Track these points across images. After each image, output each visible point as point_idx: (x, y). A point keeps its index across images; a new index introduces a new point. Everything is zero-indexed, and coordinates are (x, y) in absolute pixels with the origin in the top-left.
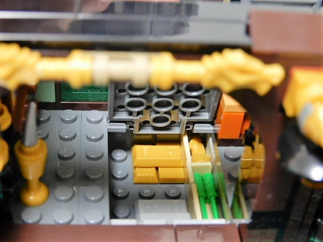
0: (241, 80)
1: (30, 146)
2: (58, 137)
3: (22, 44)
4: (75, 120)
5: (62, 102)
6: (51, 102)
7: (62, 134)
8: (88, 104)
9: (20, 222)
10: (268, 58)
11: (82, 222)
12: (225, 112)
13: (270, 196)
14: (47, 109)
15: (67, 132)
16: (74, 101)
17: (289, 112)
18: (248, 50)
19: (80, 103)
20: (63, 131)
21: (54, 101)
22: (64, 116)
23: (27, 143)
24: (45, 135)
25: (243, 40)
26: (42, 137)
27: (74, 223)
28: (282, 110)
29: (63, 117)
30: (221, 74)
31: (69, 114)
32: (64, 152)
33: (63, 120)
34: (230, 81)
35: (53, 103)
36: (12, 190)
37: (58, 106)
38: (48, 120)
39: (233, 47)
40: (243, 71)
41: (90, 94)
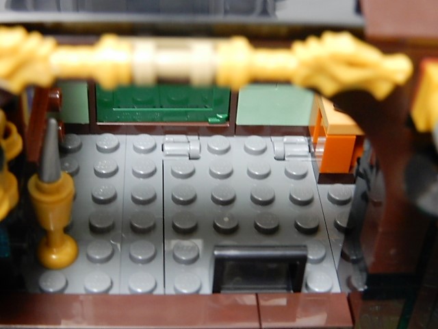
0: (350, 76)
1: (49, 182)
2: (93, 171)
3: (30, 28)
4: (116, 148)
5: (99, 124)
6: (83, 123)
7: (98, 168)
8: (135, 126)
9: (38, 291)
10: (388, 46)
11: (125, 291)
12: (329, 135)
13: (392, 252)
14: (77, 134)
15: (105, 165)
16: (116, 122)
17: (421, 125)
18: (359, 34)
19: (123, 124)
20: (100, 163)
21: (88, 122)
22: (100, 143)
23: (46, 177)
24: (74, 169)
25: (352, 19)
26: (70, 171)
27: (114, 291)
28: (410, 123)
29: (100, 145)
30: (319, 68)
31: (108, 140)
32: (100, 193)
33: (99, 149)
34: (333, 78)
35: (86, 125)
36: (25, 245)
37: (92, 128)
38: (80, 147)
39: (337, 29)
40: (352, 64)
41: (138, 111)
